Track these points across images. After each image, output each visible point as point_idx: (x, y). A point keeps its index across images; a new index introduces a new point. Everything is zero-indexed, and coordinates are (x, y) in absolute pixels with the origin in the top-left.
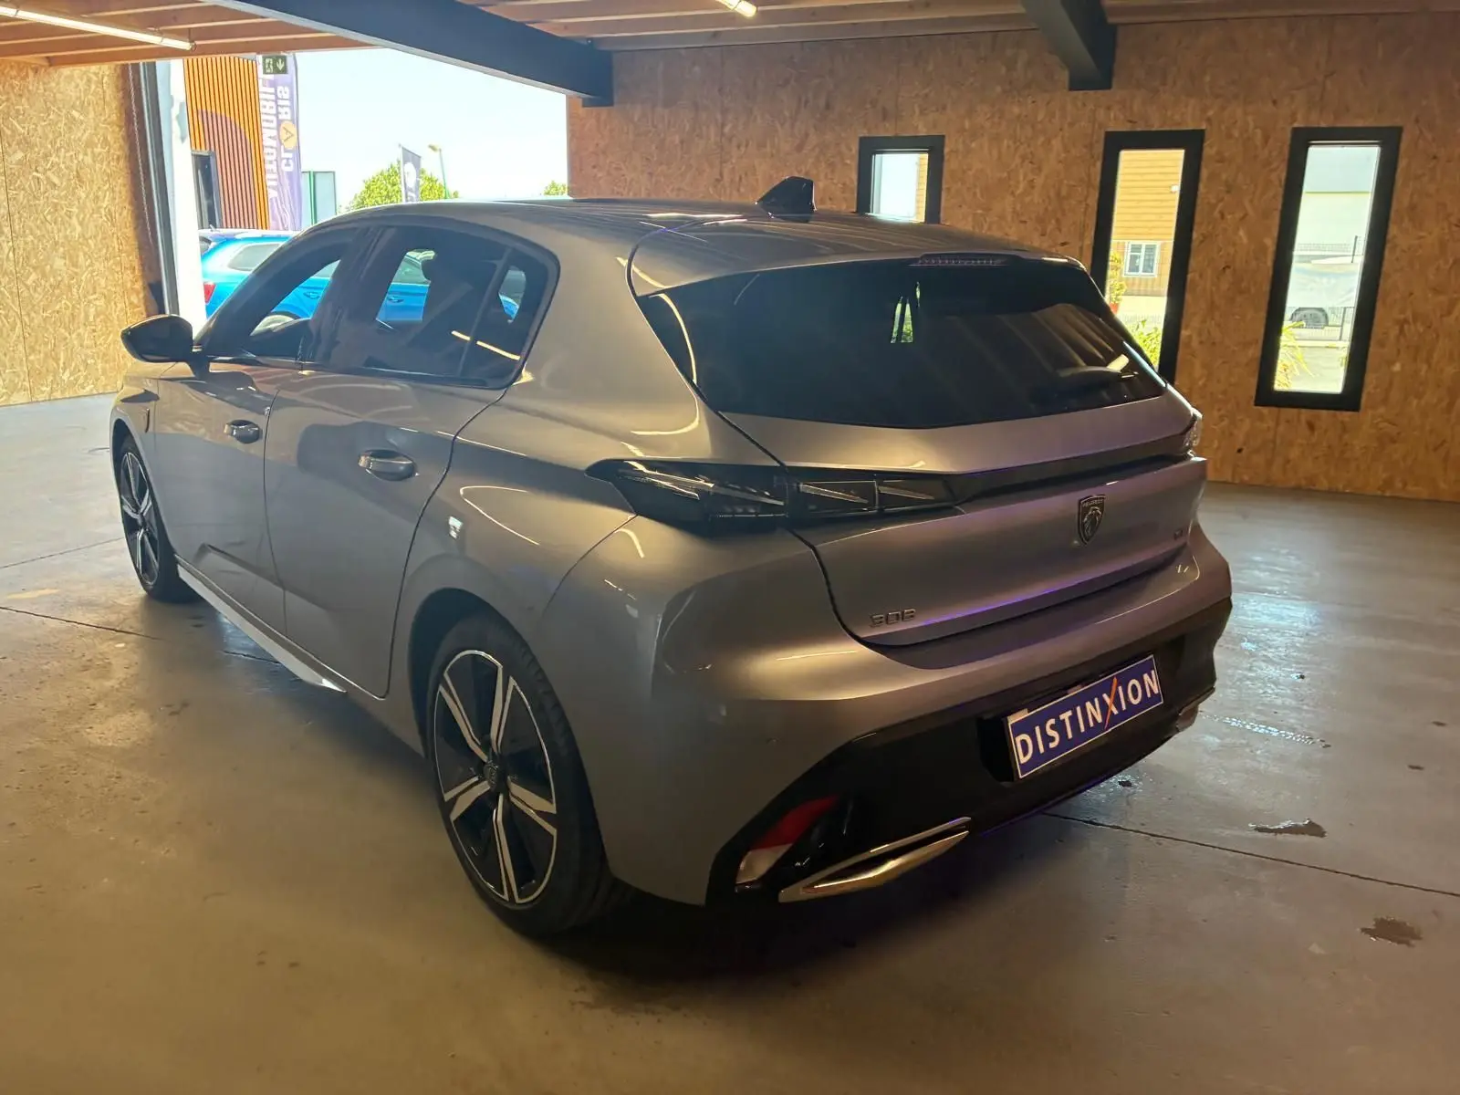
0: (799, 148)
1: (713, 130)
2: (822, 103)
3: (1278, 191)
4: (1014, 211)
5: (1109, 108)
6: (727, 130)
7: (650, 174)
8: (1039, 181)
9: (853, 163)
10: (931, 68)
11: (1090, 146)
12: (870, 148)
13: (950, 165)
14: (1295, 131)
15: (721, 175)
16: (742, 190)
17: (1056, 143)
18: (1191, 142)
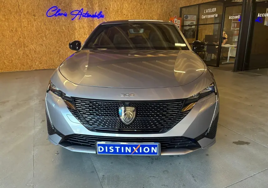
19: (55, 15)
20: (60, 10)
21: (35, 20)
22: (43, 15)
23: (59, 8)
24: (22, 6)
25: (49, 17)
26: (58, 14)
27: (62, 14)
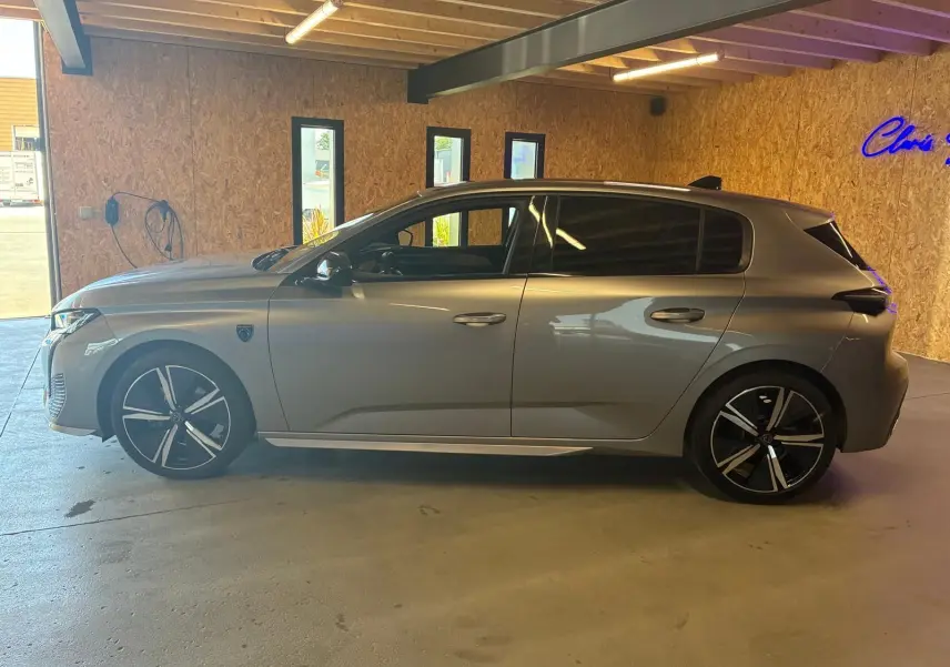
0: (251, 120)
1: (183, 103)
2: (265, 92)
3: (502, 161)
4: (385, 166)
5: (428, 113)
6: (195, 102)
7: (131, 129)
8: (396, 150)
9: (288, 131)
10: (333, 80)
11: (420, 133)
12: (298, 124)
13: (348, 137)
14: (507, 133)
15: (192, 133)
16: (209, 144)
17: (404, 131)
18: (464, 134)
19: (892, 149)
20: (911, 128)
21: (828, 171)
22: (855, 151)
23: (912, 123)
24: (805, 127)
25: (871, 158)
26: (901, 143)
27: (915, 142)
